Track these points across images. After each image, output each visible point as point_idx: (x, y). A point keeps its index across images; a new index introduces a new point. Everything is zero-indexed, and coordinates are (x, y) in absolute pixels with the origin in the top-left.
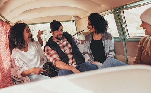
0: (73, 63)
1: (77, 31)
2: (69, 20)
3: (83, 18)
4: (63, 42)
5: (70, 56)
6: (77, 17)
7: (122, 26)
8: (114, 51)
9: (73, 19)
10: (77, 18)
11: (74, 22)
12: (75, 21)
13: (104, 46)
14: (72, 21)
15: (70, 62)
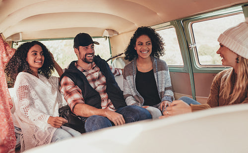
0: (108, 105)
1: (111, 54)
2: (99, 35)
3: (122, 33)
4: (93, 73)
5: (104, 96)
6: (113, 31)
7: (188, 48)
8: (172, 88)
9: (106, 34)
10: (112, 33)
11: (108, 39)
12: (109, 37)
13: (157, 82)
14: (104, 37)
15: (104, 104)
